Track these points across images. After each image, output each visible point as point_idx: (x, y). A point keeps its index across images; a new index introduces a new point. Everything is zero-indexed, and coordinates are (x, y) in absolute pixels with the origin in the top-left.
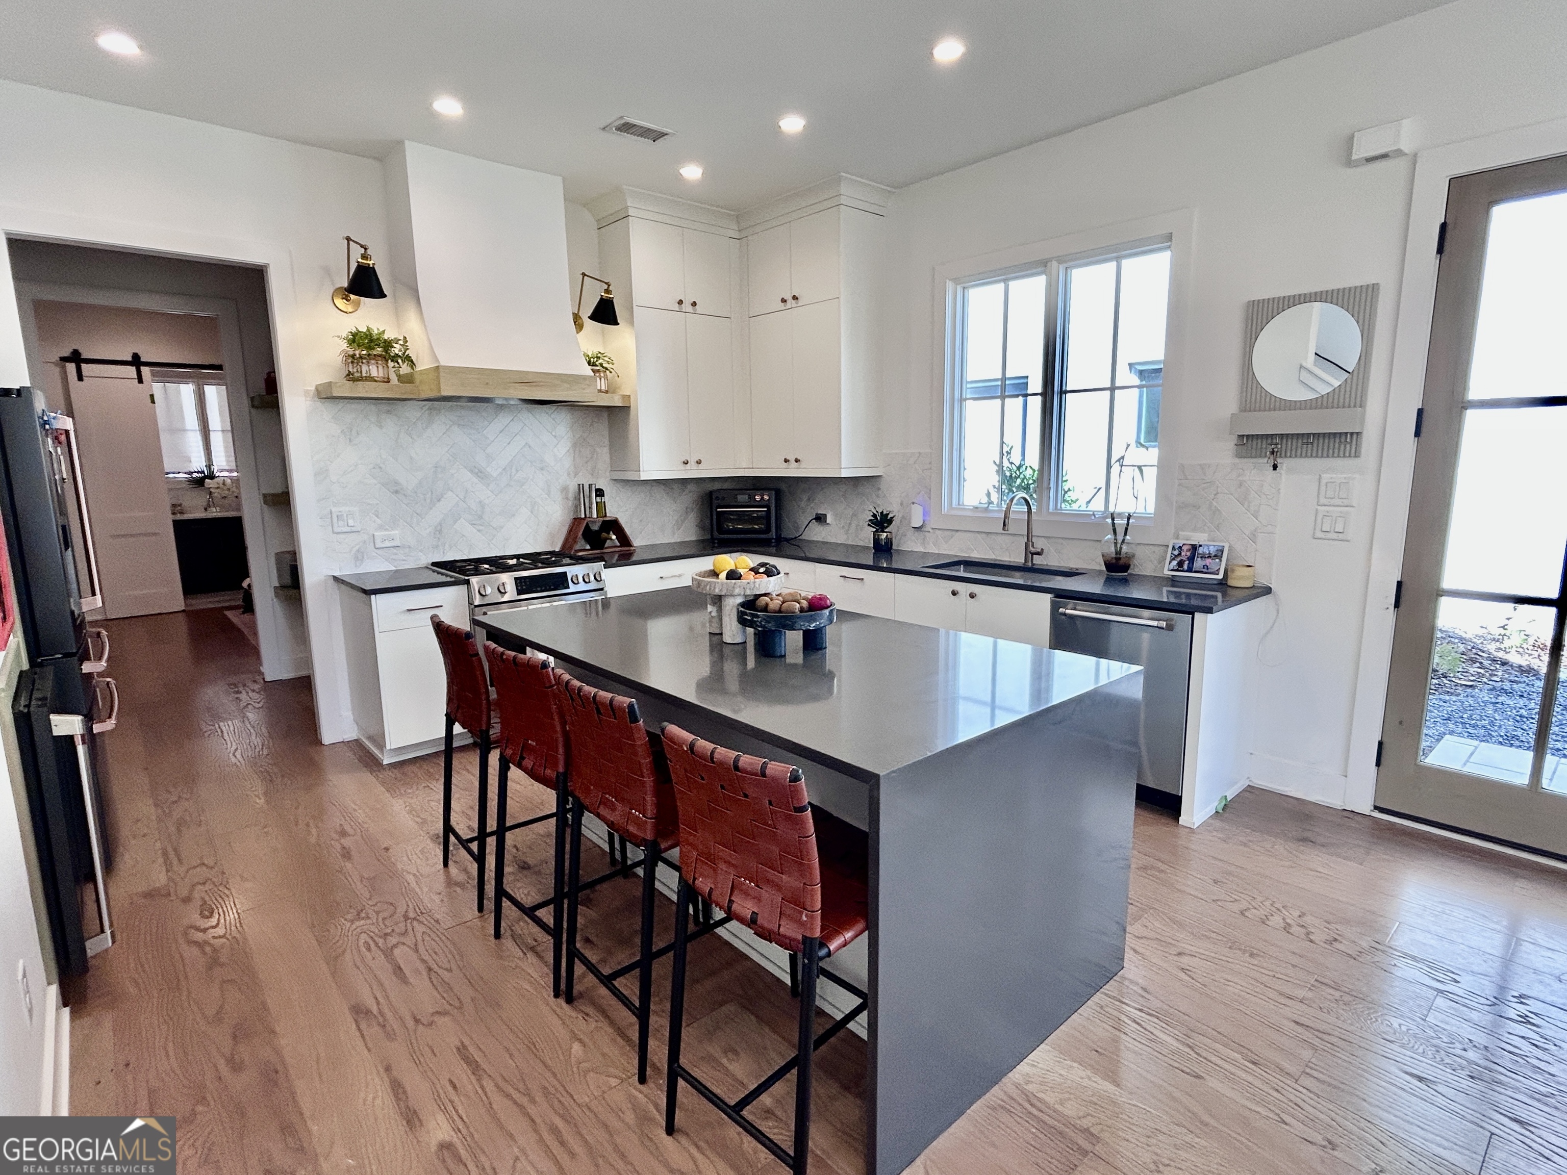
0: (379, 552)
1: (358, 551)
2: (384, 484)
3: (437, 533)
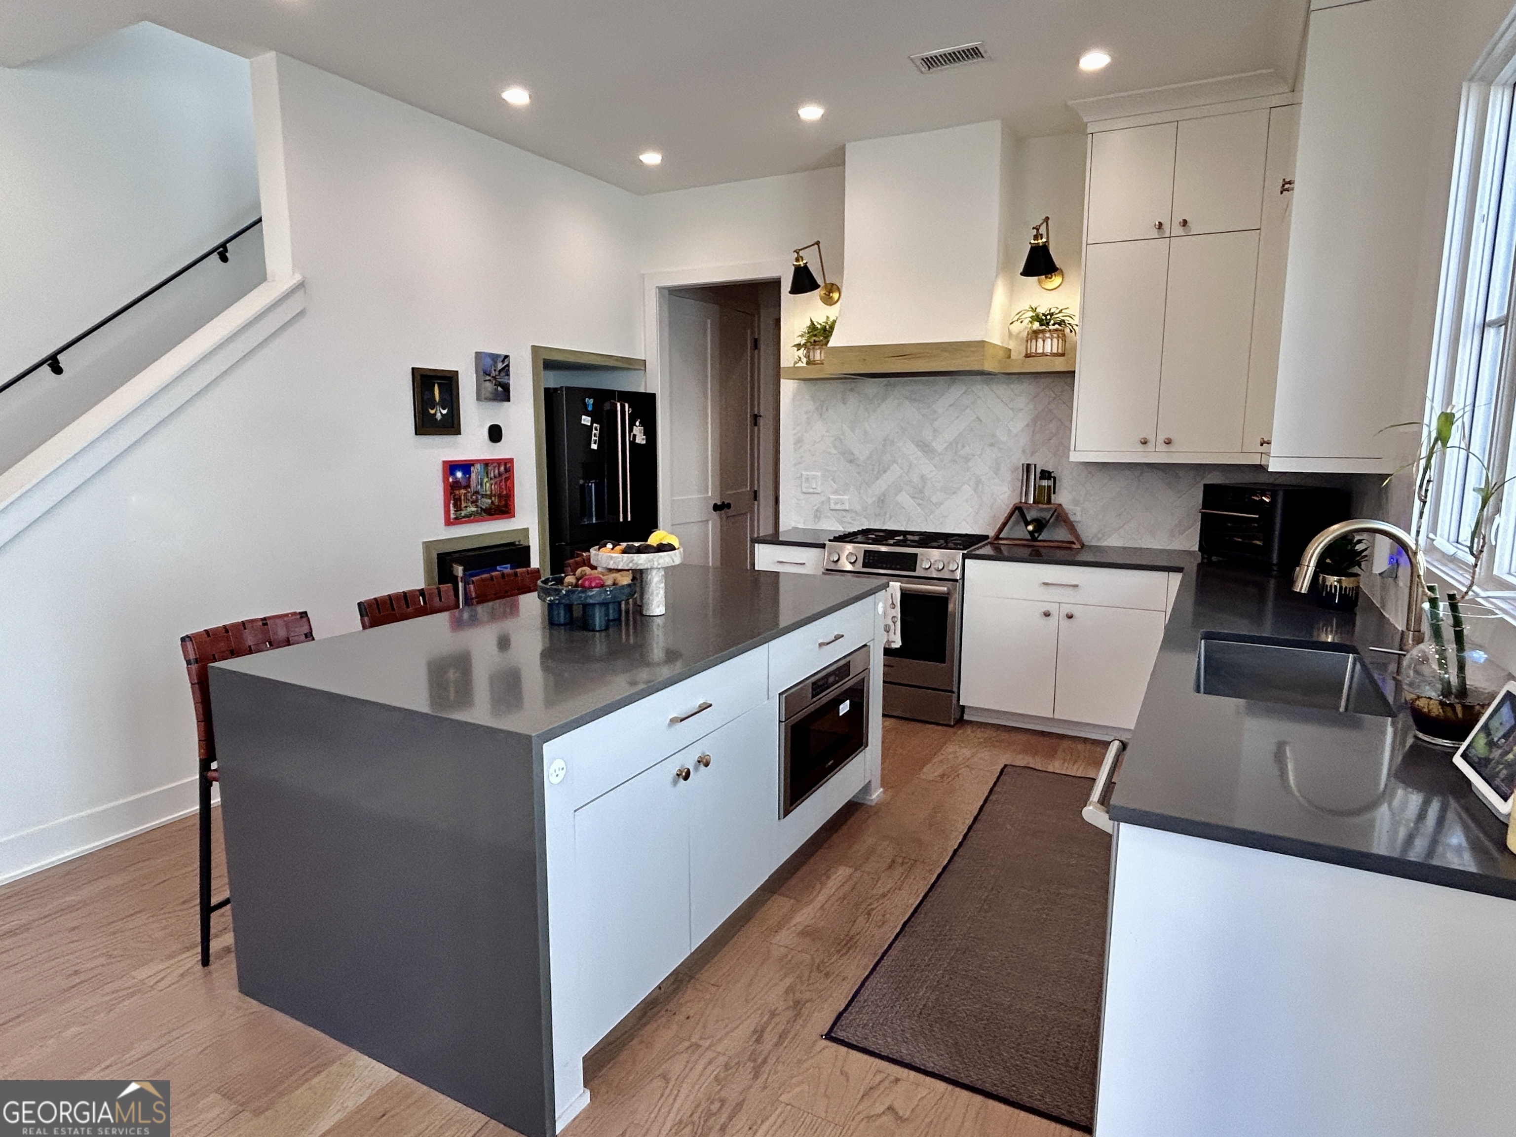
0: (833, 513)
1: (817, 510)
2: (843, 454)
3: (881, 502)
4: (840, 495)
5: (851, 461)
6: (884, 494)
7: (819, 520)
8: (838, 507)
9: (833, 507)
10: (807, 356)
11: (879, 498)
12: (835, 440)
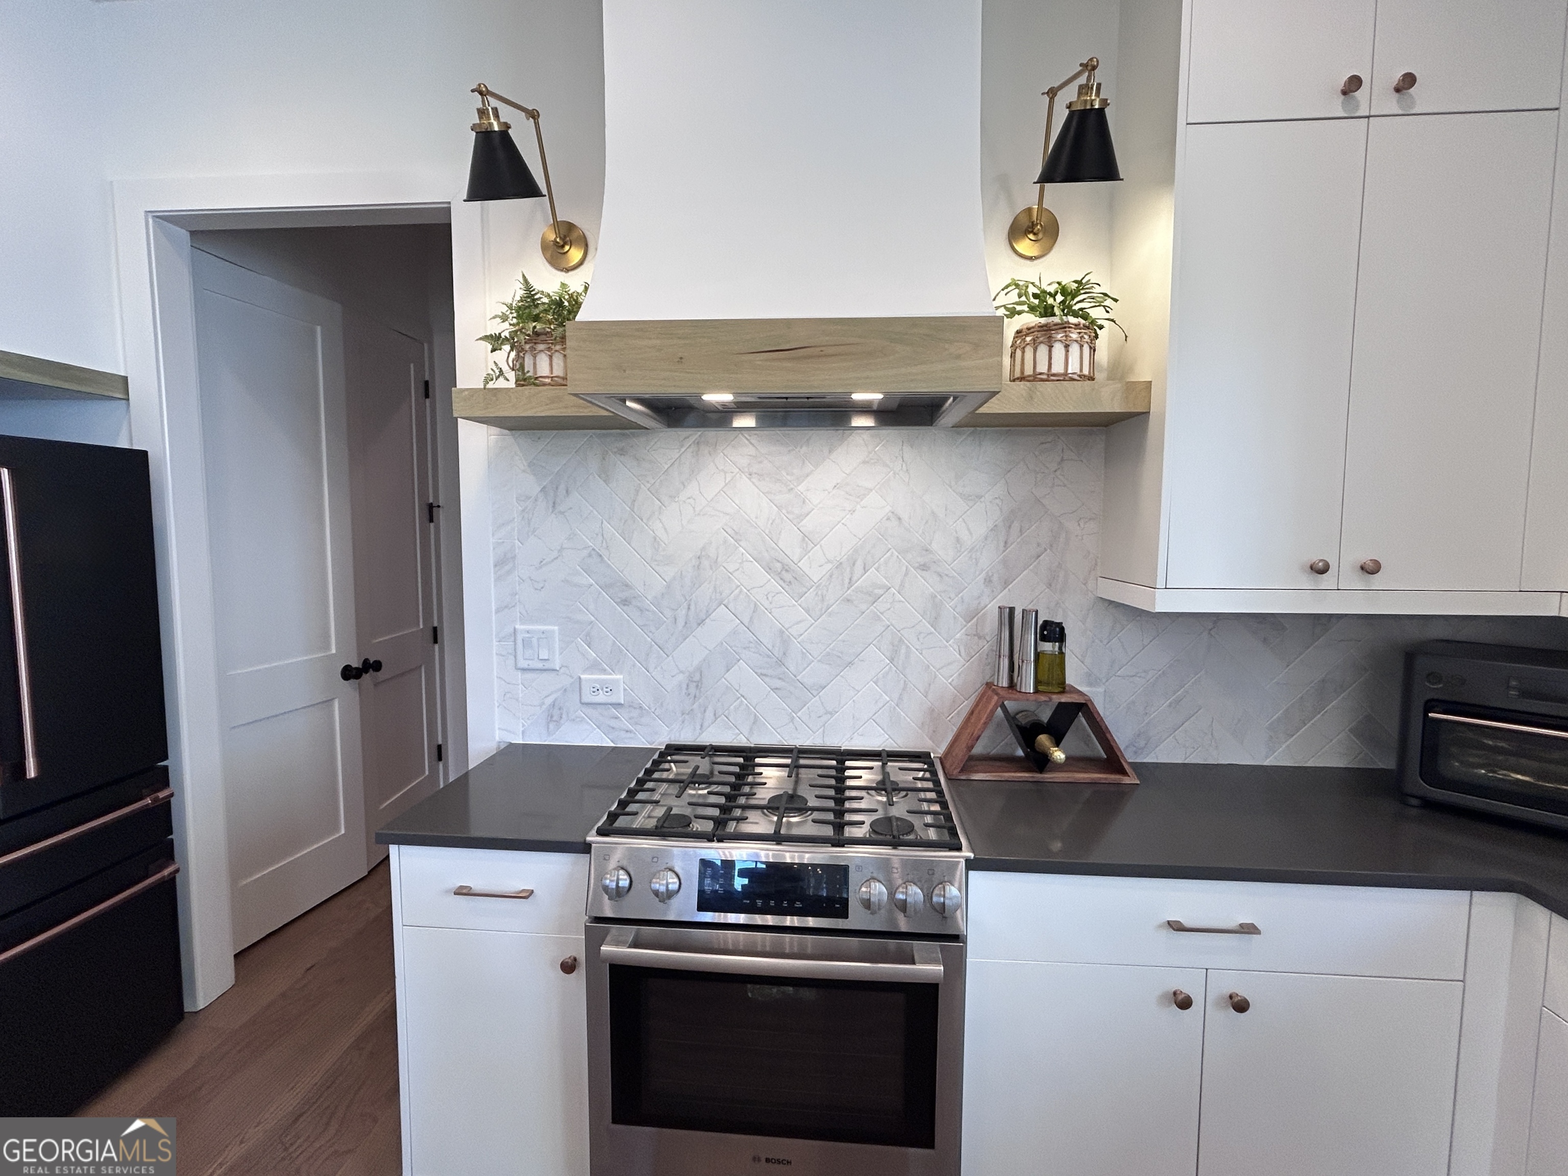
0: (589, 711)
1: (553, 705)
2: (605, 587)
3: (693, 686)
4: (604, 671)
5: (625, 602)
6: (699, 669)
7: (558, 724)
8: (601, 698)
9: (588, 697)
10: (518, 367)
11: (691, 680)
12: (590, 555)
